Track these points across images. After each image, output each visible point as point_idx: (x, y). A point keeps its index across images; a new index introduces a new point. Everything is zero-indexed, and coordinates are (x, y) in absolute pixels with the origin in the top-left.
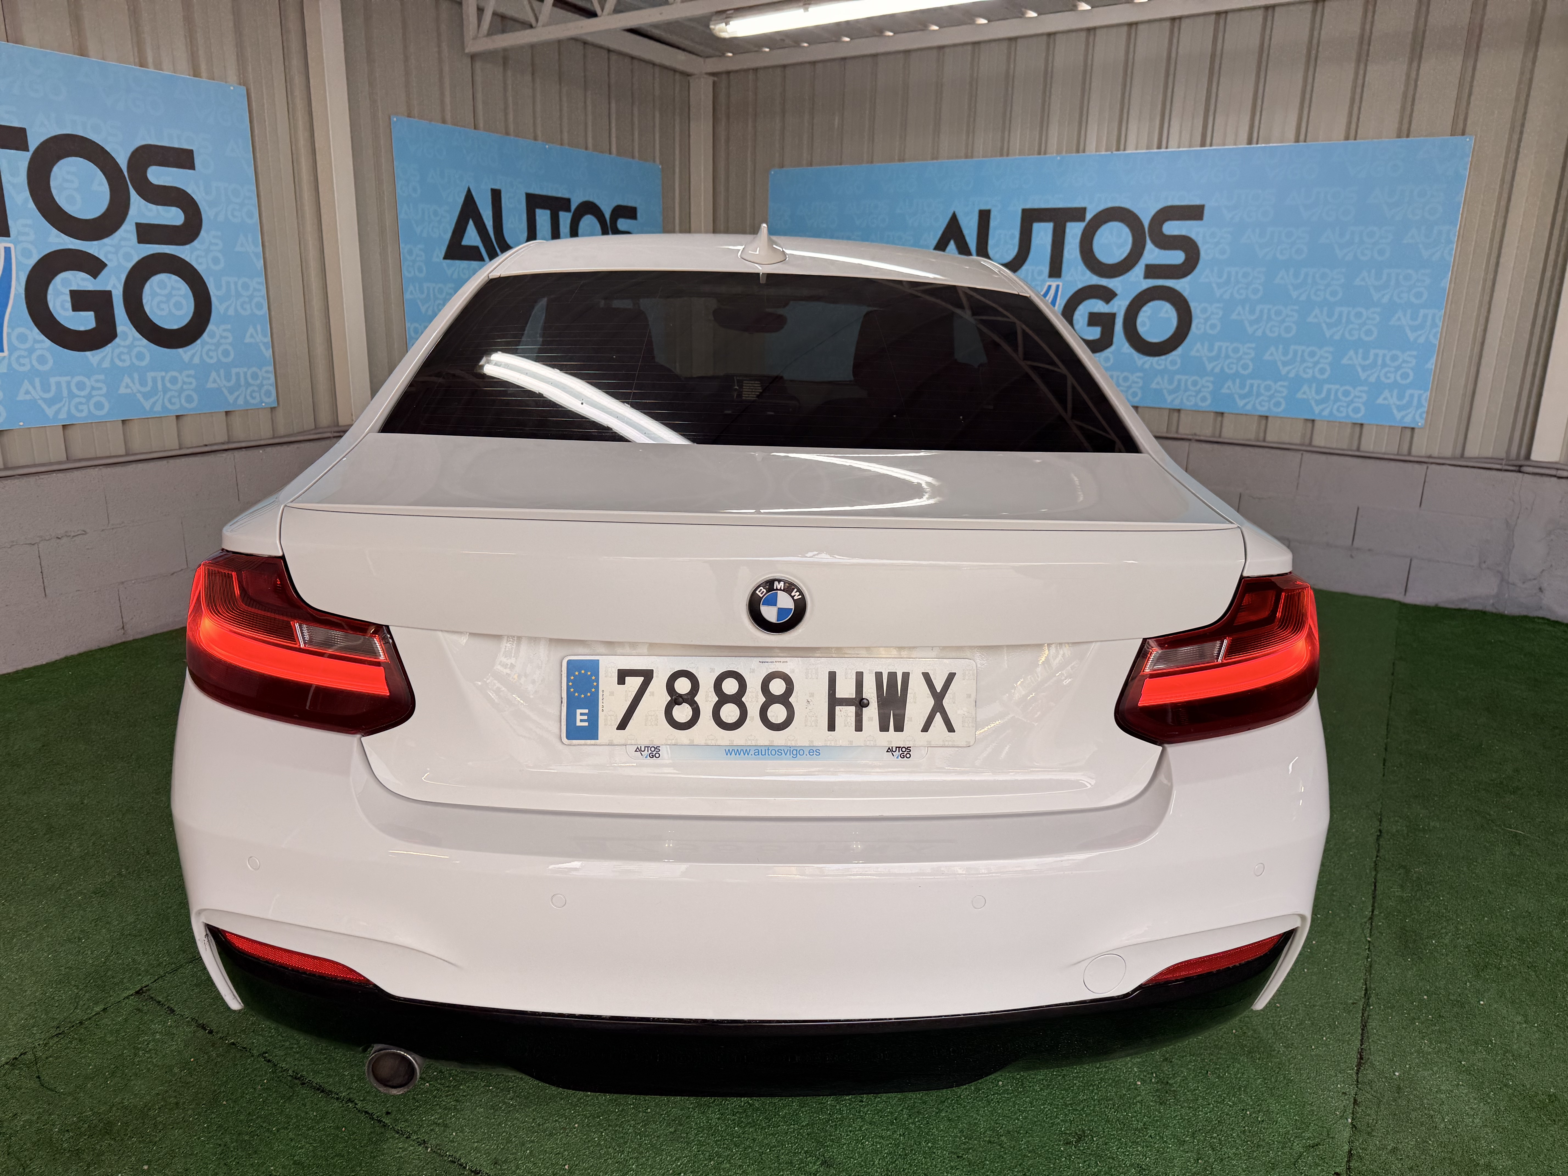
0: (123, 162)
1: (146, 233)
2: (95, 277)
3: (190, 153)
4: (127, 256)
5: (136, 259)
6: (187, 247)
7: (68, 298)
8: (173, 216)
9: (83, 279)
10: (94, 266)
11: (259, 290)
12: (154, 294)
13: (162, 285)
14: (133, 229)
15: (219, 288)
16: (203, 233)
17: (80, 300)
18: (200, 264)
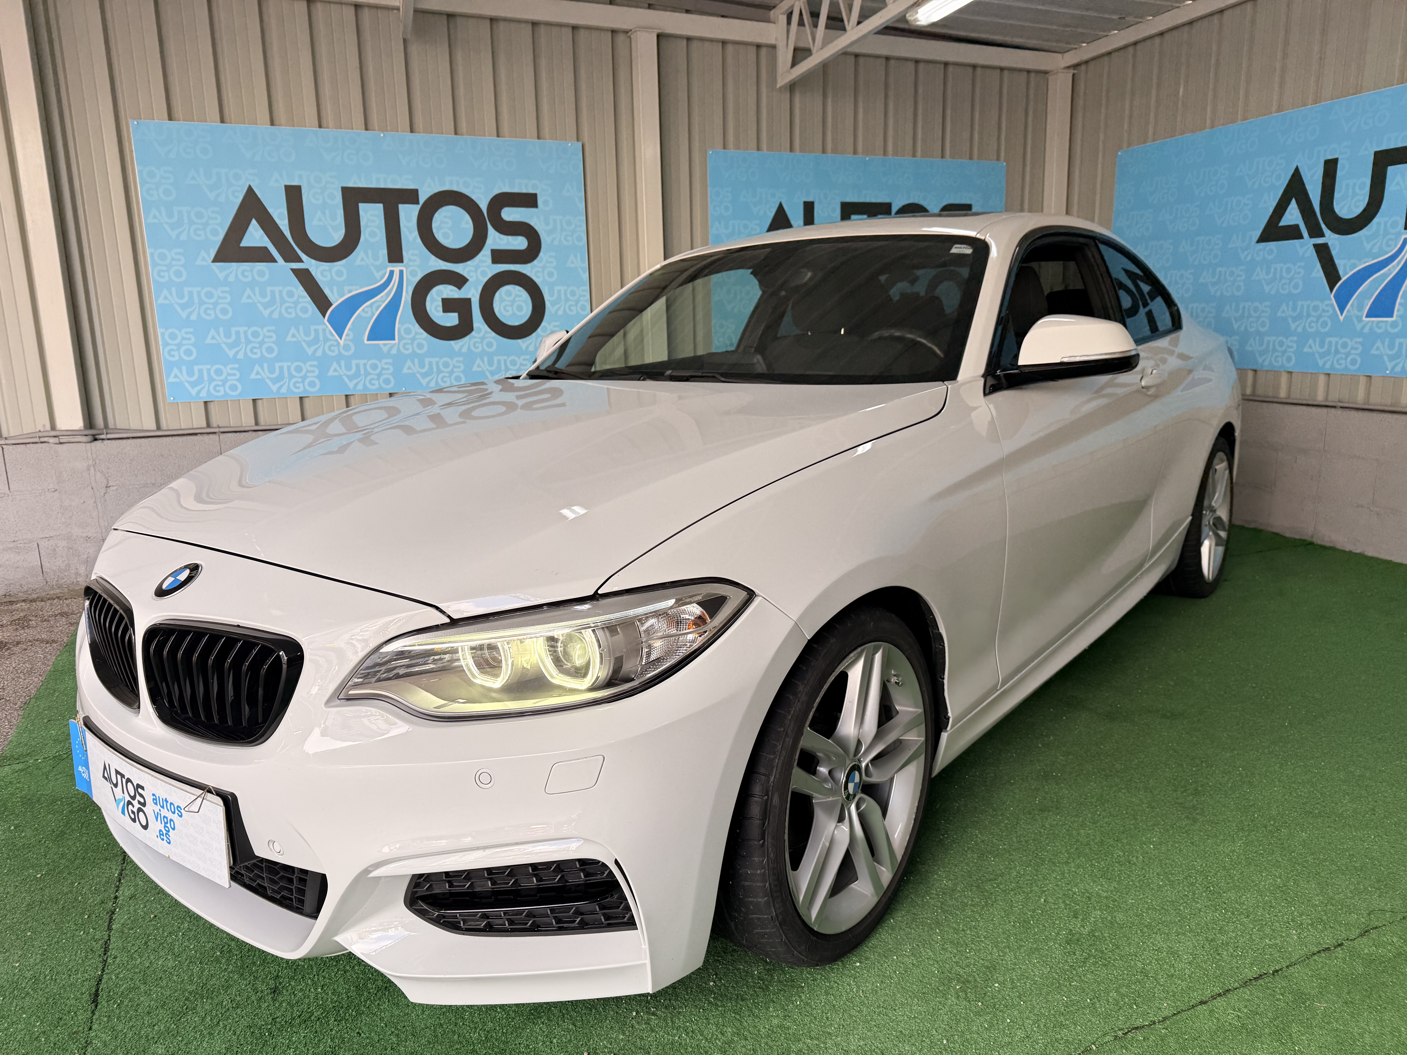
0: (484, 206)
1: (498, 256)
2: (460, 288)
3: (535, 196)
4: (483, 273)
5: (490, 275)
6: (529, 265)
7: (440, 304)
9: (451, 290)
10: (459, 281)
11: (584, 296)
12: (502, 300)
13: (509, 294)
14: (489, 253)
15: (552, 295)
16: (541, 254)
17: (448, 305)
18: (538, 277)
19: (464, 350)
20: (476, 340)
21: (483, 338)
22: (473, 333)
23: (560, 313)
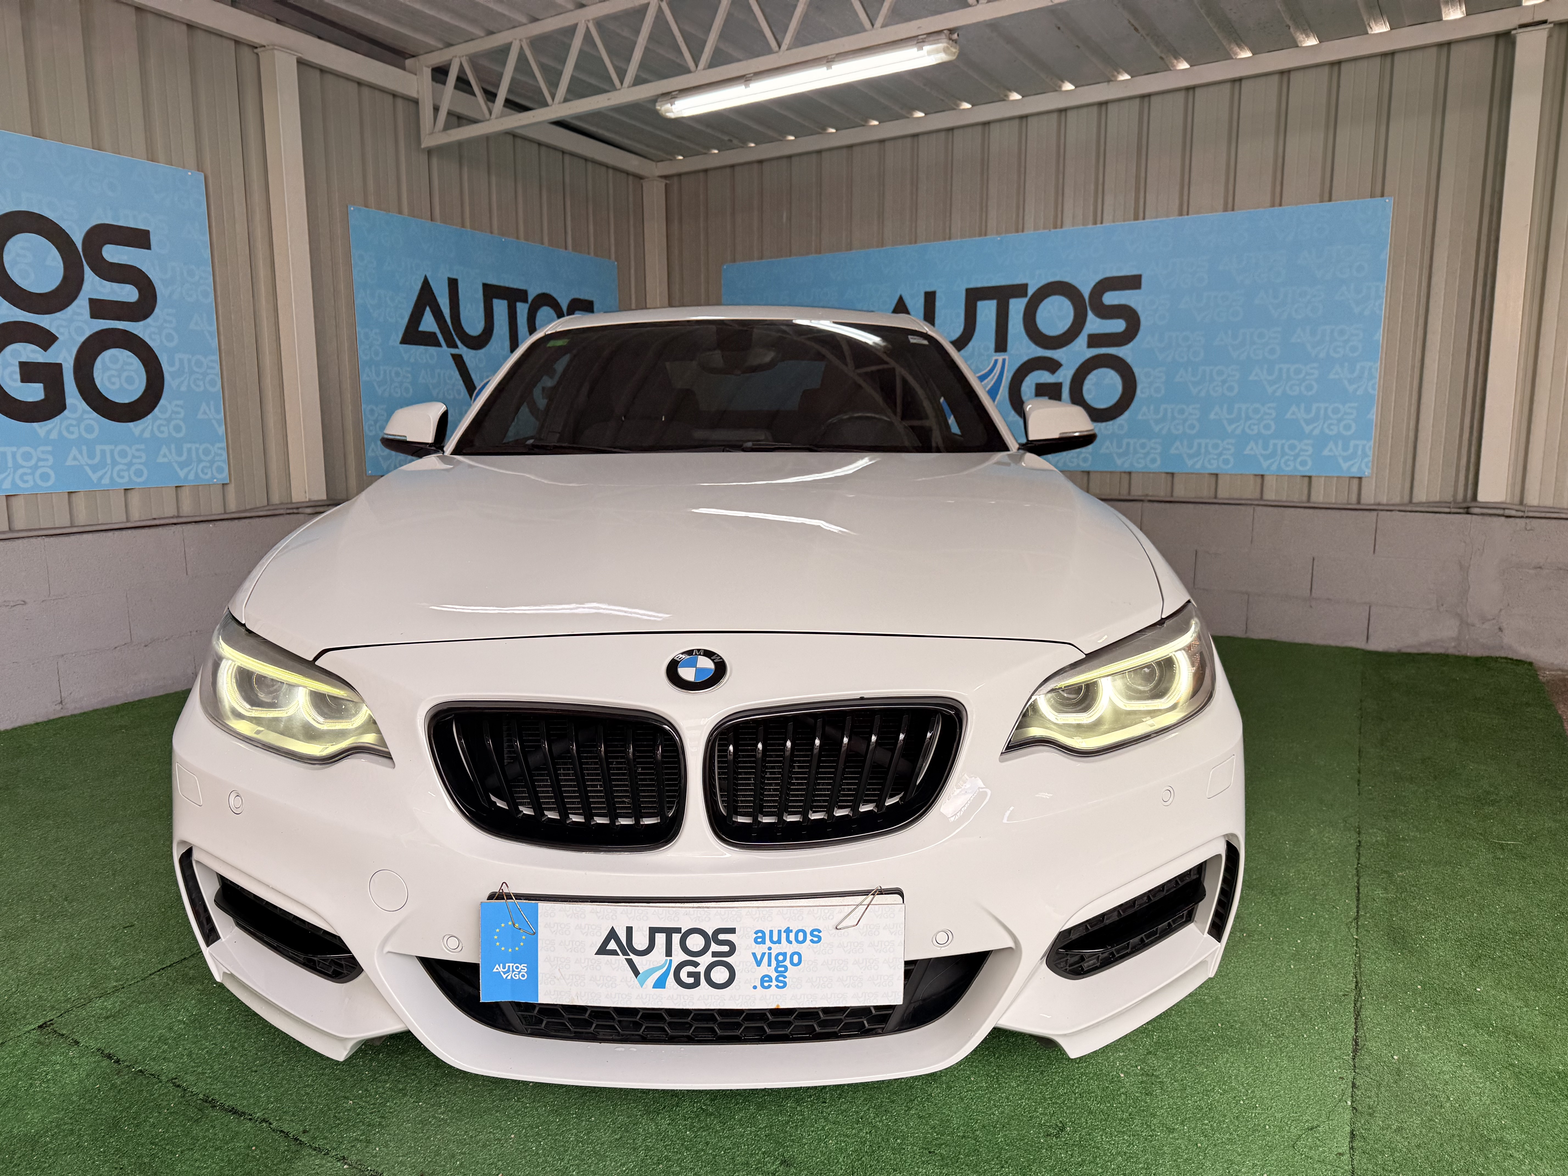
0: (78, 239)
1: (99, 309)
2: (45, 349)
3: (147, 233)
4: (79, 330)
5: (88, 333)
6: (141, 323)
7: (17, 369)
8: (128, 293)
9: (33, 351)
10: (46, 339)
11: (213, 368)
12: (105, 368)
13: (115, 360)
14: (86, 304)
15: (172, 364)
16: (157, 310)
17: (29, 372)
18: (154, 340)
19: (54, 435)
20: (70, 421)
21: (80, 420)
22: (66, 412)
23: (183, 388)
